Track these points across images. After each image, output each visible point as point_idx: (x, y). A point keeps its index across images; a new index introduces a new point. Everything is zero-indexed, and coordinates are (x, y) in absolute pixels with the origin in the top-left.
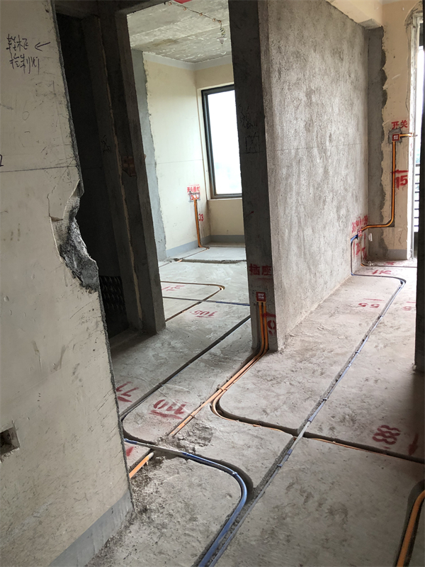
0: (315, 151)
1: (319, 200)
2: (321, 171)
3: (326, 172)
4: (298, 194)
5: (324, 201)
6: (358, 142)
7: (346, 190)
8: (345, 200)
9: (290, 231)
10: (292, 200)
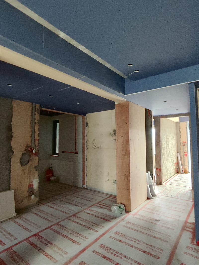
0: (167, 147)
1: (168, 157)
2: (168, 151)
3: (169, 152)
4: (165, 155)
5: (169, 158)
6: (175, 145)
7: (173, 156)
8: (173, 158)
9: (163, 163)
10: (164, 157)
